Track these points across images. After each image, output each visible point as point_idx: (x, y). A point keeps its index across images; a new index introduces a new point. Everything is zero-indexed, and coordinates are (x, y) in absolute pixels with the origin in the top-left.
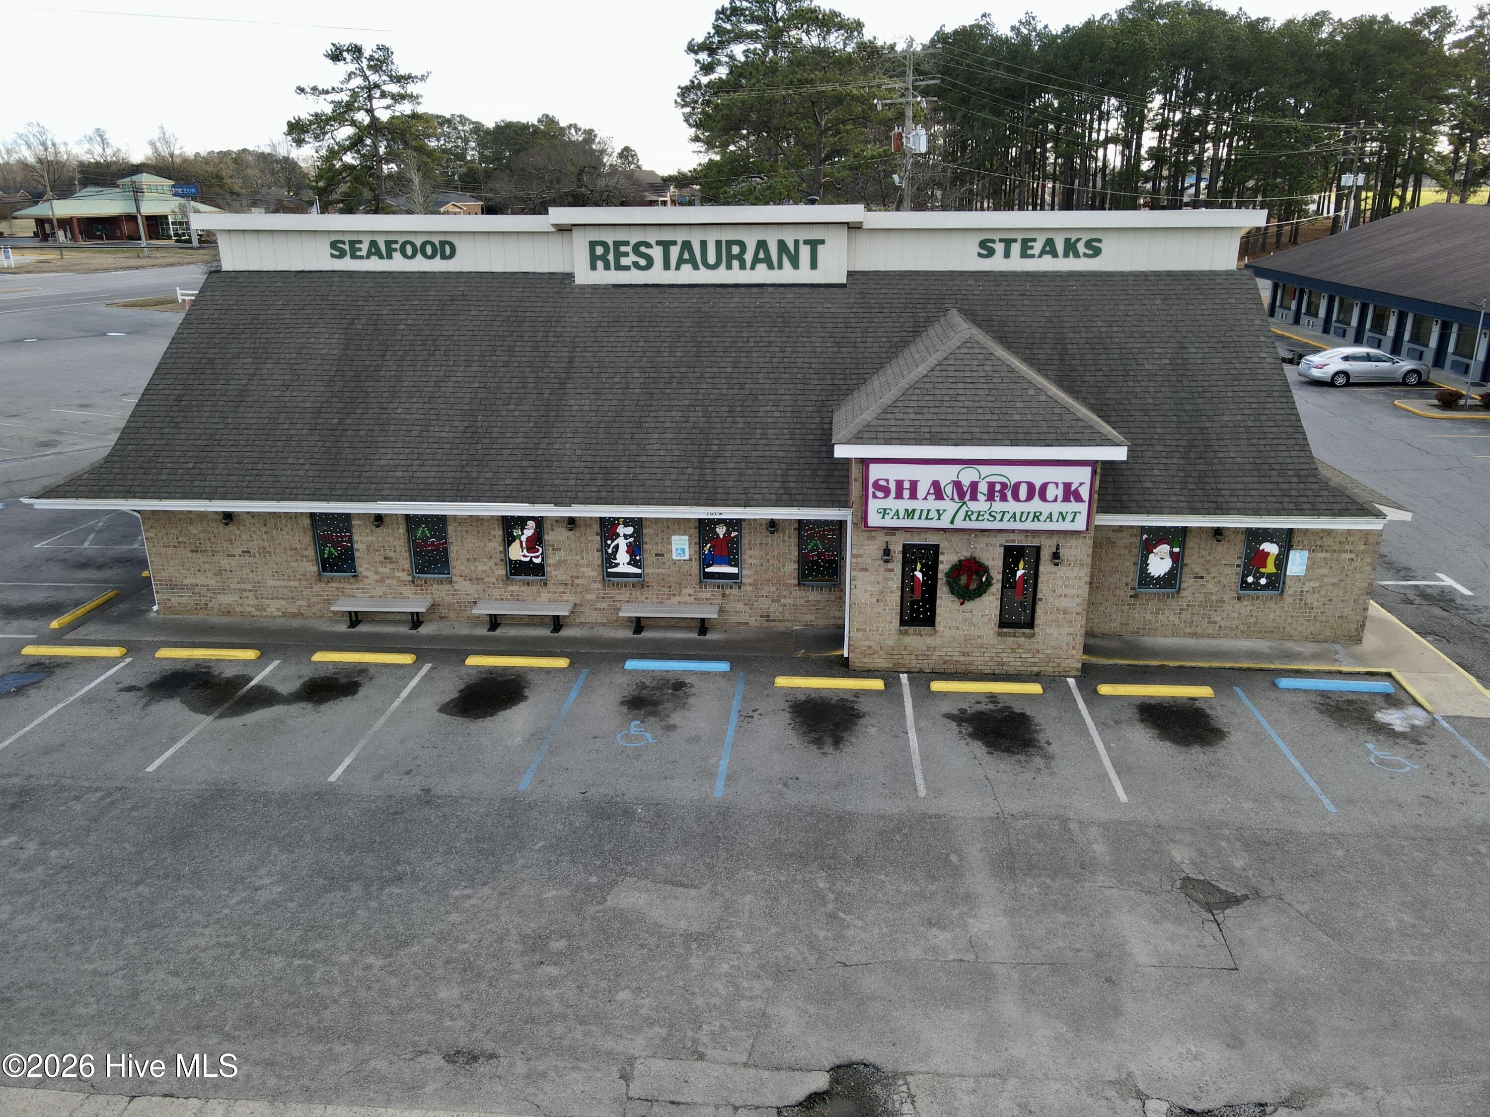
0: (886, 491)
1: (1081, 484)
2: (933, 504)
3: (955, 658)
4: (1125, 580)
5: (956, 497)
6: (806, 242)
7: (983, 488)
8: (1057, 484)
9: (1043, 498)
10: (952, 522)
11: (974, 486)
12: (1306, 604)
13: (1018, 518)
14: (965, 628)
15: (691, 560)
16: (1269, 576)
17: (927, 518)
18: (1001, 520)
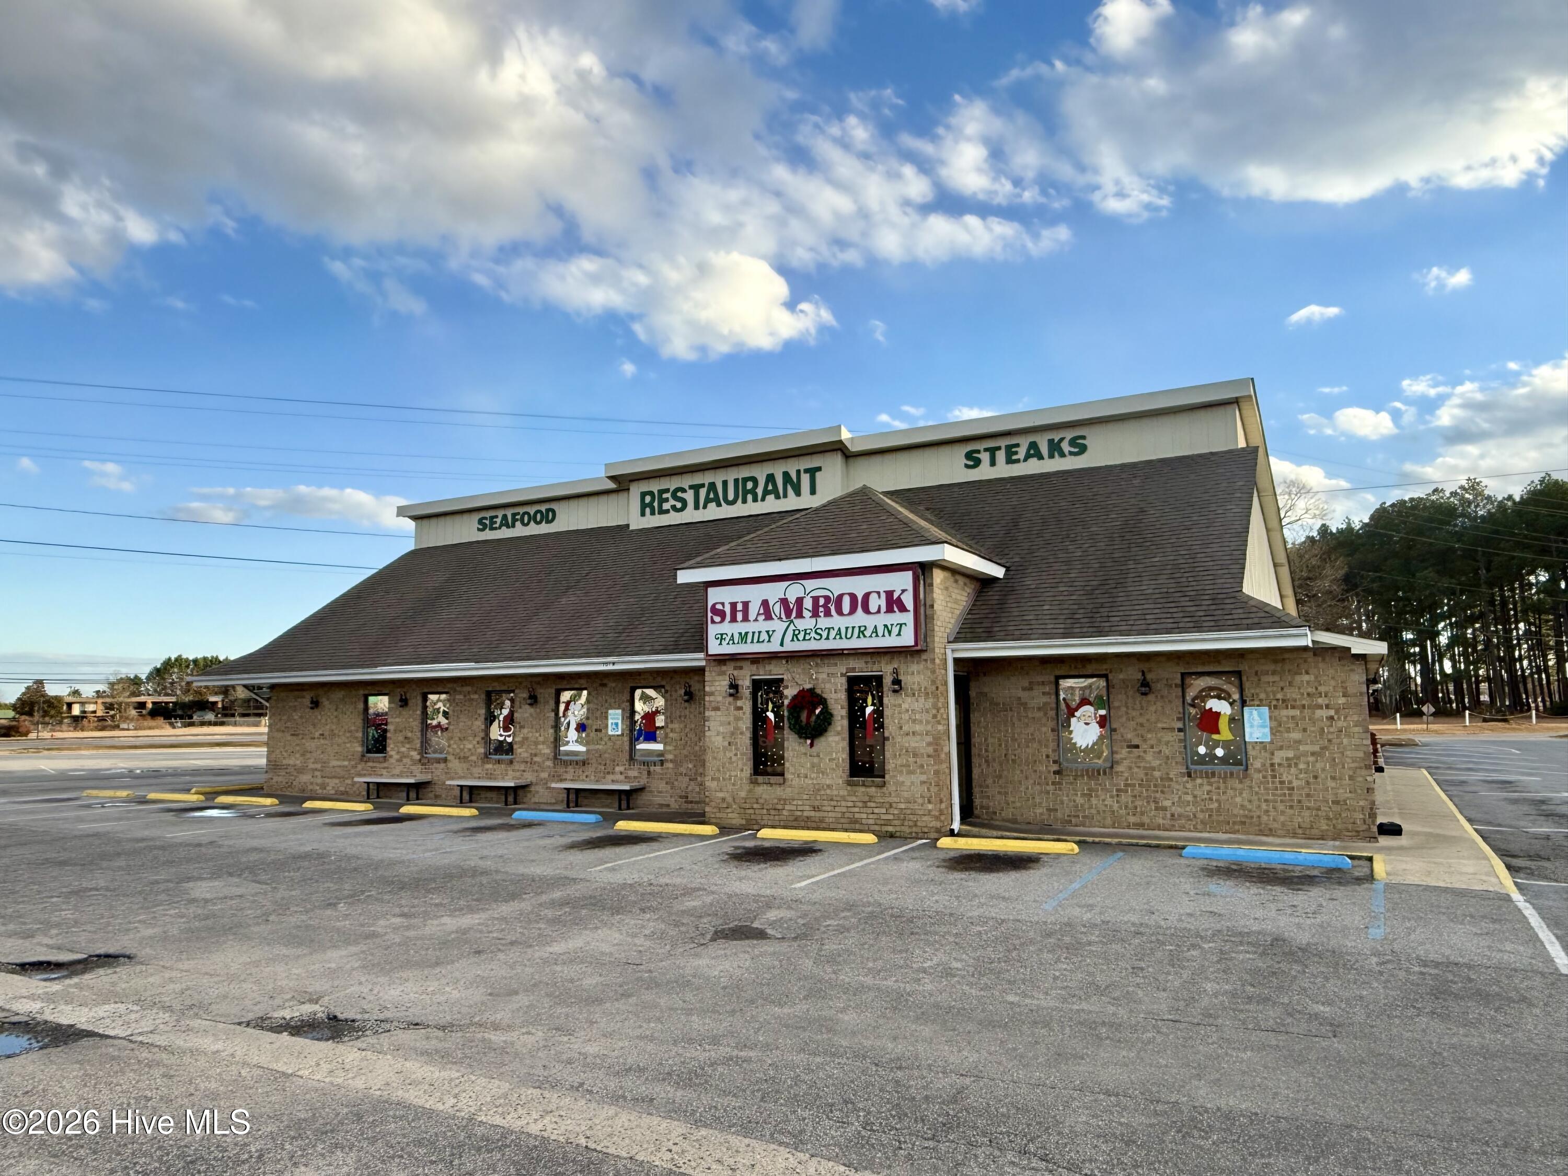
0: (722, 614)
1: (903, 591)
2: (763, 625)
3: (805, 814)
4: (1044, 751)
5: (783, 616)
6: (806, 471)
7: (808, 604)
8: (878, 593)
9: (866, 610)
10: (782, 644)
11: (800, 601)
12: (1282, 783)
13: (843, 635)
14: (814, 775)
15: (622, 735)
16: (1226, 745)
17: (758, 642)
18: (827, 638)
